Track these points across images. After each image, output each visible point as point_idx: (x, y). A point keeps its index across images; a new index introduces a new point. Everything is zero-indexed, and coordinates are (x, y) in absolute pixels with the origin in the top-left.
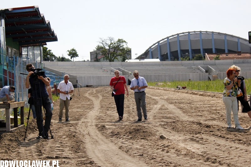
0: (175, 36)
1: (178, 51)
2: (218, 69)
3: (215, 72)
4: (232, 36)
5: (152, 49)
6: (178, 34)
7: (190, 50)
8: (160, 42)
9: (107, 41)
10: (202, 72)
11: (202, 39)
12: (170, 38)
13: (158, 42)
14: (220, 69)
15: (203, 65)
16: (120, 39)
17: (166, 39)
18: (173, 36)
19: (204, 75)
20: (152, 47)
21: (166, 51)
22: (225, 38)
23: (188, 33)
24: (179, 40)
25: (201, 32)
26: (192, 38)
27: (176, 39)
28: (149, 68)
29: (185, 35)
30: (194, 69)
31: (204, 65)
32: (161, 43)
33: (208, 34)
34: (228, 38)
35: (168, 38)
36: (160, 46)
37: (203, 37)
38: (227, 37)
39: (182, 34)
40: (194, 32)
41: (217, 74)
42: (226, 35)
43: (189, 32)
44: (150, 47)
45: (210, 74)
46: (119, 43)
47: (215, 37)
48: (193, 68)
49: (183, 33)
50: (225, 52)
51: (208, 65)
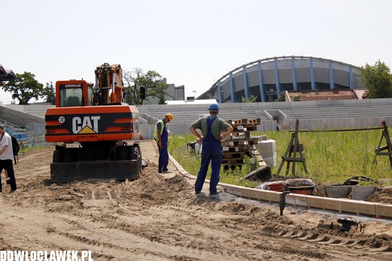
0: (254, 64)
1: (259, 86)
2: (294, 114)
3: (287, 120)
4: (340, 63)
5: (222, 83)
6: (259, 61)
7: (277, 85)
8: (234, 73)
9: (132, 73)
10: (269, 119)
11: (295, 69)
12: (247, 67)
13: (231, 73)
14: (295, 114)
15: (271, 109)
16: (151, 71)
17: (242, 69)
18: (251, 63)
19: (270, 124)
20: (221, 81)
21: (243, 86)
22: (330, 66)
23: (274, 60)
24: (262, 70)
25: (293, 57)
26: (281, 67)
27: (256, 69)
28: (189, 114)
29: (270, 62)
30: (258, 115)
31: (274, 109)
32: (234, 75)
33: (305, 60)
34: (334, 66)
35: (244, 66)
36: (233, 79)
37: (297, 65)
38: (332, 65)
39: (266, 61)
40: (284, 57)
41: (290, 123)
42: (331, 62)
43: (276, 58)
44: (219, 81)
45: (279, 123)
46: (149, 76)
47: (315, 65)
48: (255, 113)
49: (267, 59)
50: (330, 88)
51: (279, 109)
